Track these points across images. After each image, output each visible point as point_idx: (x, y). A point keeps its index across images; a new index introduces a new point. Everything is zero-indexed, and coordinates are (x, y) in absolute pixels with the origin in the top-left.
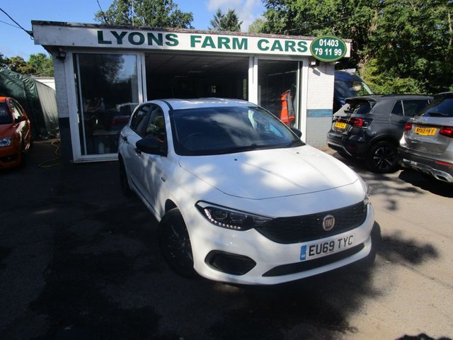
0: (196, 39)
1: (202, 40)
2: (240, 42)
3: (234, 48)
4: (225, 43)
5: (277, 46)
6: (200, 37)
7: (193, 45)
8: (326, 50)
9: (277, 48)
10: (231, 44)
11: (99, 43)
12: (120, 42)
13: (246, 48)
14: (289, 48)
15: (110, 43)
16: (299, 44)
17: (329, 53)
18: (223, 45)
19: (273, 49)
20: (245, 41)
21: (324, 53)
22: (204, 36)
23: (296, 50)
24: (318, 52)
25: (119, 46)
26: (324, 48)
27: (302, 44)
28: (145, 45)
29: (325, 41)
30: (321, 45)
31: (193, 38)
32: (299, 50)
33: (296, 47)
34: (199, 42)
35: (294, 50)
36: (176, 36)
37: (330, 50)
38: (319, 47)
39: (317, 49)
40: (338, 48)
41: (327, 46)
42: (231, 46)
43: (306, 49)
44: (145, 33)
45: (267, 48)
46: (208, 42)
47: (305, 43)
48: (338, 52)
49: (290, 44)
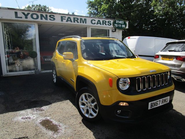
0: (63, 18)
2: (83, 20)
3: (81, 22)
4: (76, 20)
5: (99, 22)
6: (65, 17)
7: (62, 20)
8: (119, 25)
9: (99, 23)
10: (79, 21)
11: (16, 17)
13: (86, 23)
14: (104, 24)
15: (21, 18)
16: (108, 22)
17: (120, 26)
18: (76, 21)
19: (97, 24)
20: (85, 20)
21: (118, 26)
22: (67, 17)
24: (116, 26)
25: (26, 19)
26: (118, 24)
27: (109, 22)
28: (39, 20)
29: (118, 21)
30: (117, 23)
31: (62, 17)
32: (108, 24)
33: (107, 23)
34: (65, 19)
35: (106, 25)
36: (54, 16)
37: (121, 25)
38: (116, 24)
39: (115, 24)
40: (123, 24)
41: (119, 23)
42: (79, 22)
43: (111, 24)
44: (39, 14)
45: (95, 23)
48: (123, 26)
49: (104, 22)
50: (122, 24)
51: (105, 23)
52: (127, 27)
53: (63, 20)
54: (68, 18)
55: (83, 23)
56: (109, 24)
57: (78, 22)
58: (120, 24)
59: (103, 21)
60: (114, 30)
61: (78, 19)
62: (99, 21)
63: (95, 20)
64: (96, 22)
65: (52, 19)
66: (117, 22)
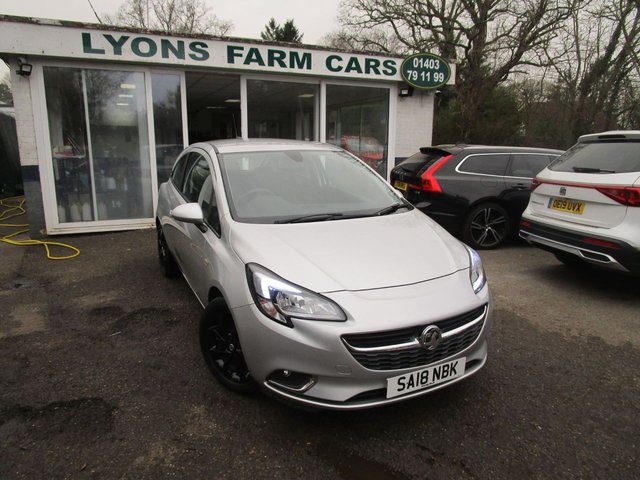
2: (301, 58)
4: (278, 59)
5: (354, 65)
6: (242, 49)
7: (231, 60)
8: (423, 74)
9: (354, 69)
10: (287, 60)
11: (85, 51)
13: (309, 67)
14: (371, 70)
15: (102, 52)
16: (385, 64)
17: (426, 78)
18: (276, 62)
19: (348, 70)
20: (308, 57)
21: (420, 77)
22: (247, 48)
23: (381, 72)
24: (412, 76)
25: (117, 57)
26: (419, 70)
27: (389, 64)
28: (157, 58)
30: (416, 66)
31: (230, 50)
32: (385, 72)
33: (381, 68)
34: (241, 55)
36: (206, 46)
38: (413, 69)
41: (424, 68)
42: (288, 64)
43: (394, 72)
44: (157, 40)
46: (254, 57)
47: (394, 63)
52: (452, 81)
53: (236, 58)
54: (252, 51)
55: (301, 66)
57: (283, 65)
58: (426, 70)
60: (405, 92)
61: (283, 55)
62: (353, 60)
64: (344, 64)
65: (199, 55)
66: (416, 63)
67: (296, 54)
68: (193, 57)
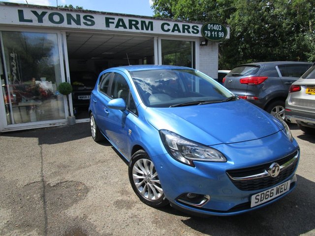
0: (110, 21)
1: (116, 21)
2: (147, 24)
3: (142, 29)
4: (134, 25)
5: (176, 28)
6: (114, 19)
7: (108, 26)
8: (213, 33)
9: (176, 30)
10: (139, 26)
11: (20, 21)
12: (40, 20)
13: (152, 29)
14: (186, 31)
15: (31, 21)
16: (193, 27)
17: (215, 35)
19: (173, 31)
20: (151, 23)
21: (211, 35)
22: (117, 18)
23: (191, 32)
24: (207, 34)
25: (40, 24)
26: (211, 31)
27: (195, 28)
28: (65, 24)
29: (212, 25)
30: (209, 29)
31: (107, 19)
32: (193, 32)
33: (191, 30)
34: (113, 23)
35: (189, 32)
36: (93, 18)
37: (216, 33)
38: (208, 30)
40: (221, 31)
41: (214, 29)
42: (140, 28)
43: (198, 31)
44: (64, 14)
45: (169, 30)
46: (121, 24)
47: (197, 27)
48: (221, 34)
49: (186, 27)
50: (218, 31)
51: (187, 29)
52: (228, 37)
53: (110, 24)
54: (120, 20)
55: (147, 29)
56: (195, 31)
57: (137, 28)
58: (215, 31)
59: (184, 26)
60: (204, 43)
61: (137, 22)
62: (176, 25)
63: (168, 25)
64: (171, 28)
65: (89, 23)
66: (209, 26)
67: (144, 22)
68: (85, 24)
